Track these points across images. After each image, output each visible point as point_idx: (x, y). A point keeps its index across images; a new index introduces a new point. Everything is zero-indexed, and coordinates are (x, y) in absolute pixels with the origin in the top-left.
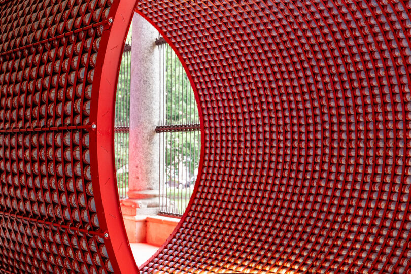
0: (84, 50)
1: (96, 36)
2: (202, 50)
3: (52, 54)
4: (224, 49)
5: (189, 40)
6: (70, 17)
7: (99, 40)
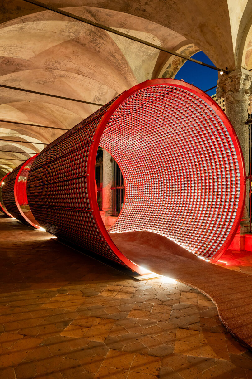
0: (85, 151)
1: (89, 146)
2: (125, 160)
3: (75, 154)
4: (132, 160)
5: (121, 157)
6: (81, 142)
7: (89, 147)
